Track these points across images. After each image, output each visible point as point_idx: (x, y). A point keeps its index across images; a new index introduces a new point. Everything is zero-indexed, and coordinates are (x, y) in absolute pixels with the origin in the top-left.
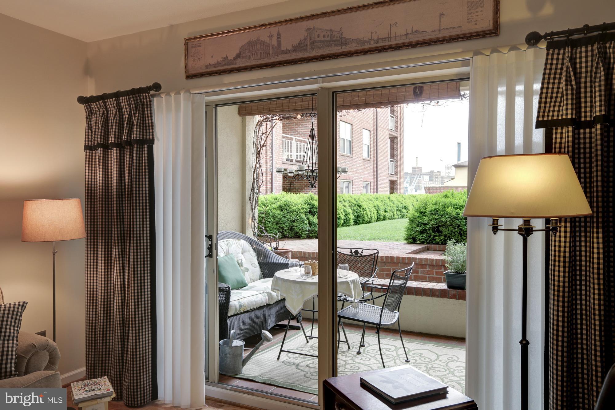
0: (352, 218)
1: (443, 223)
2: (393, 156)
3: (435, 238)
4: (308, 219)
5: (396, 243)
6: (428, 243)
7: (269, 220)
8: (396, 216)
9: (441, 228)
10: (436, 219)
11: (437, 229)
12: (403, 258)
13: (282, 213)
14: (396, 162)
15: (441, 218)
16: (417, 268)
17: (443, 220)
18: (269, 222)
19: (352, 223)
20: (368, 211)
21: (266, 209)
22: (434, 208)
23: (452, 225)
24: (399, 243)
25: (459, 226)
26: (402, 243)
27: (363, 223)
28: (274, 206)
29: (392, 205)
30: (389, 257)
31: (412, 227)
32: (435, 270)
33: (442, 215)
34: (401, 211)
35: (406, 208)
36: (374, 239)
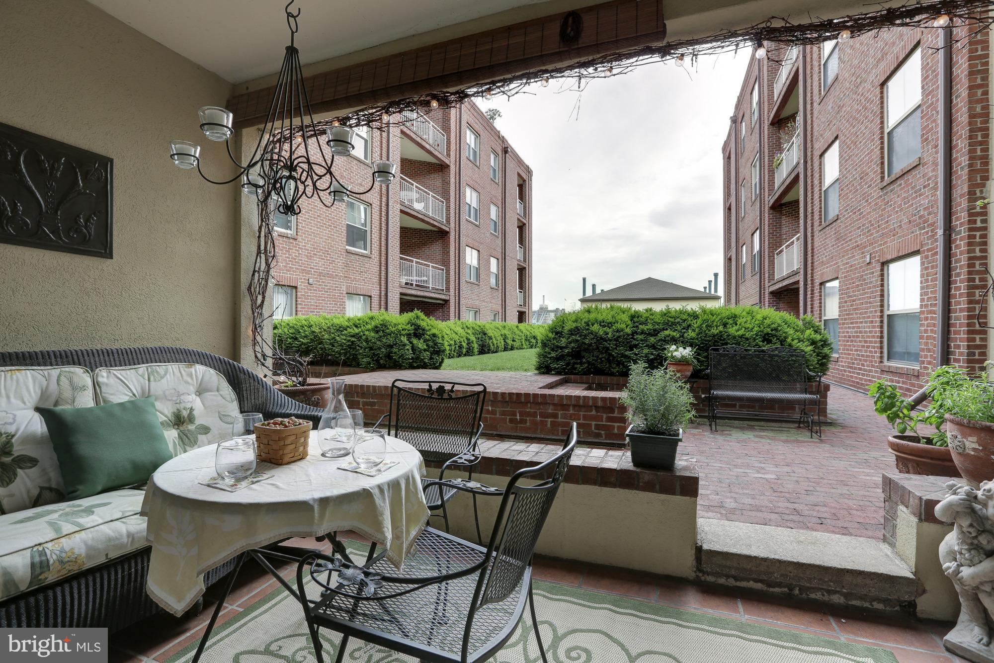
0: (476, 346)
1: (586, 347)
2: (522, 286)
3: (576, 366)
4: (411, 343)
5: (525, 373)
6: (566, 374)
7: (361, 345)
8: (524, 346)
9: (583, 353)
10: (577, 341)
11: (577, 354)
12: (535, 395)
13: (377, 336)
14: (525, 293)
15: (583, 339)
16: (555, 410)
17: (587, 341)
18: (361, 347)
19: (476, 353)
20: (494, 339)
21: (357, 331)
22: (574, 325)
23: (598, 348)
24: (529, 374)
25: (608, 349)
26: (531, 374)
27: (489, 353)
28: (369, 327)
29: (521, 334)
30: (513, 393)
31: (545, 352)
32: (582, 413)
33: (585, 336)
34: (531, 339)
35: (535, 337)
36: (498, 369)
